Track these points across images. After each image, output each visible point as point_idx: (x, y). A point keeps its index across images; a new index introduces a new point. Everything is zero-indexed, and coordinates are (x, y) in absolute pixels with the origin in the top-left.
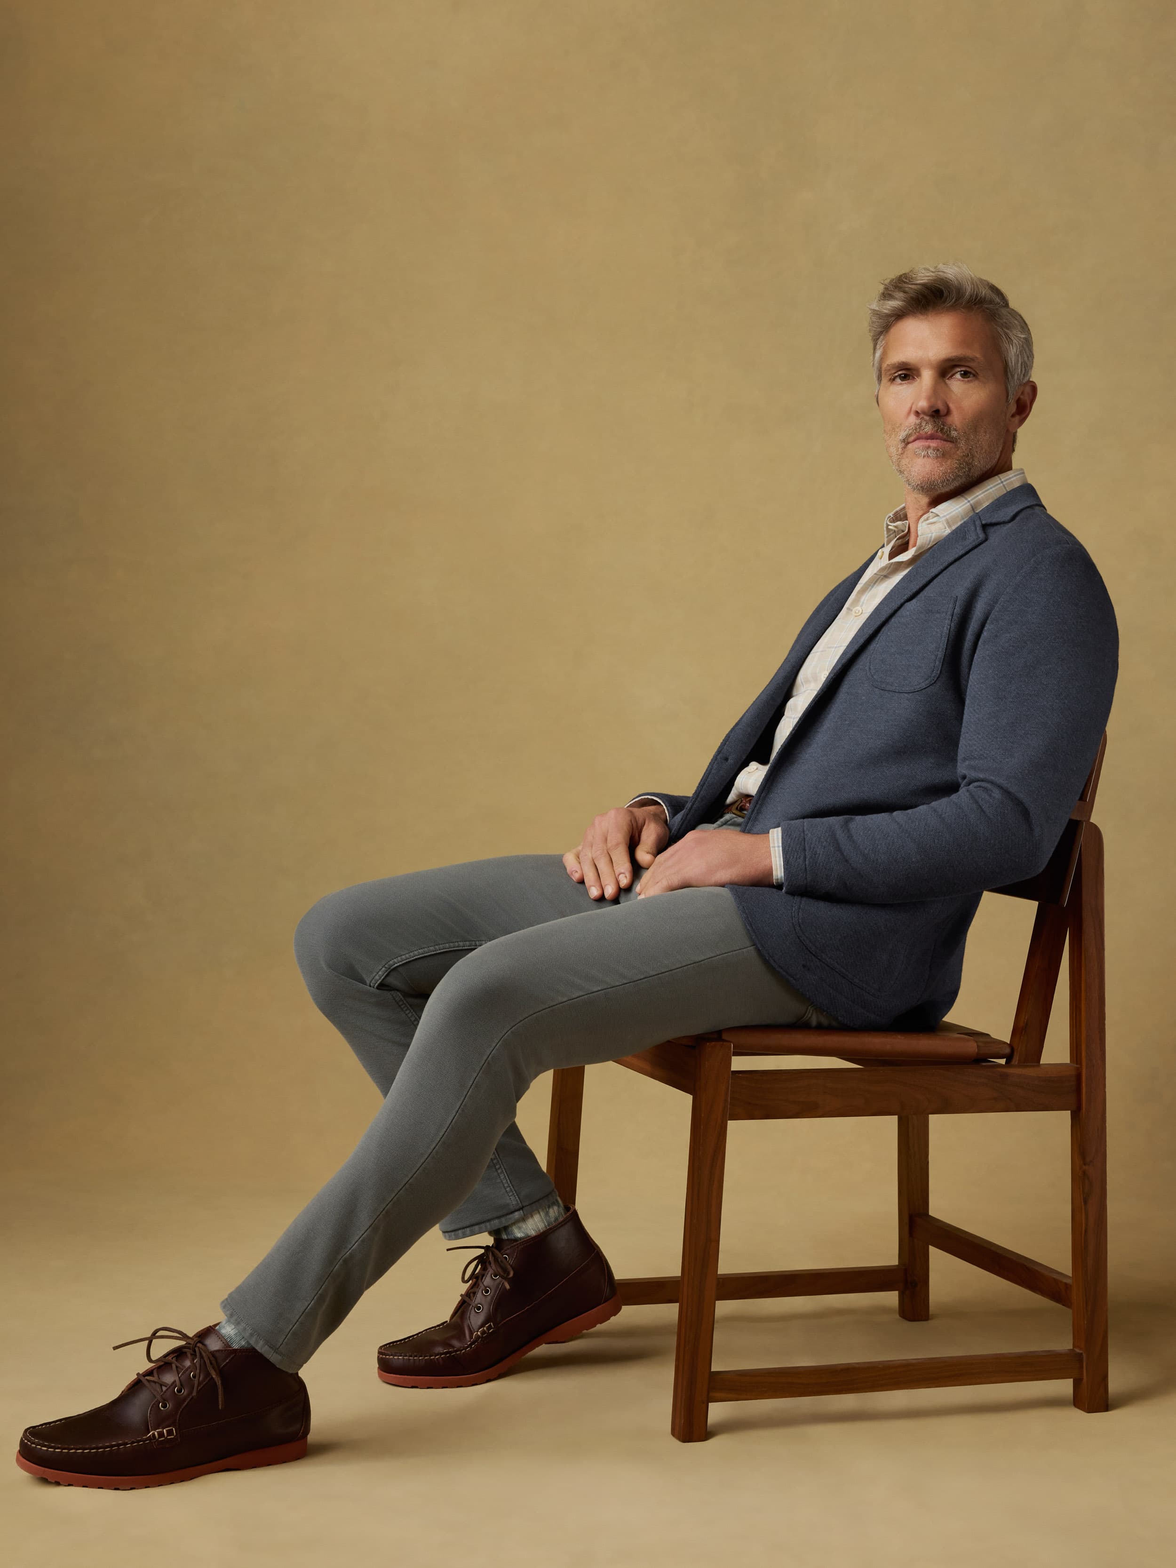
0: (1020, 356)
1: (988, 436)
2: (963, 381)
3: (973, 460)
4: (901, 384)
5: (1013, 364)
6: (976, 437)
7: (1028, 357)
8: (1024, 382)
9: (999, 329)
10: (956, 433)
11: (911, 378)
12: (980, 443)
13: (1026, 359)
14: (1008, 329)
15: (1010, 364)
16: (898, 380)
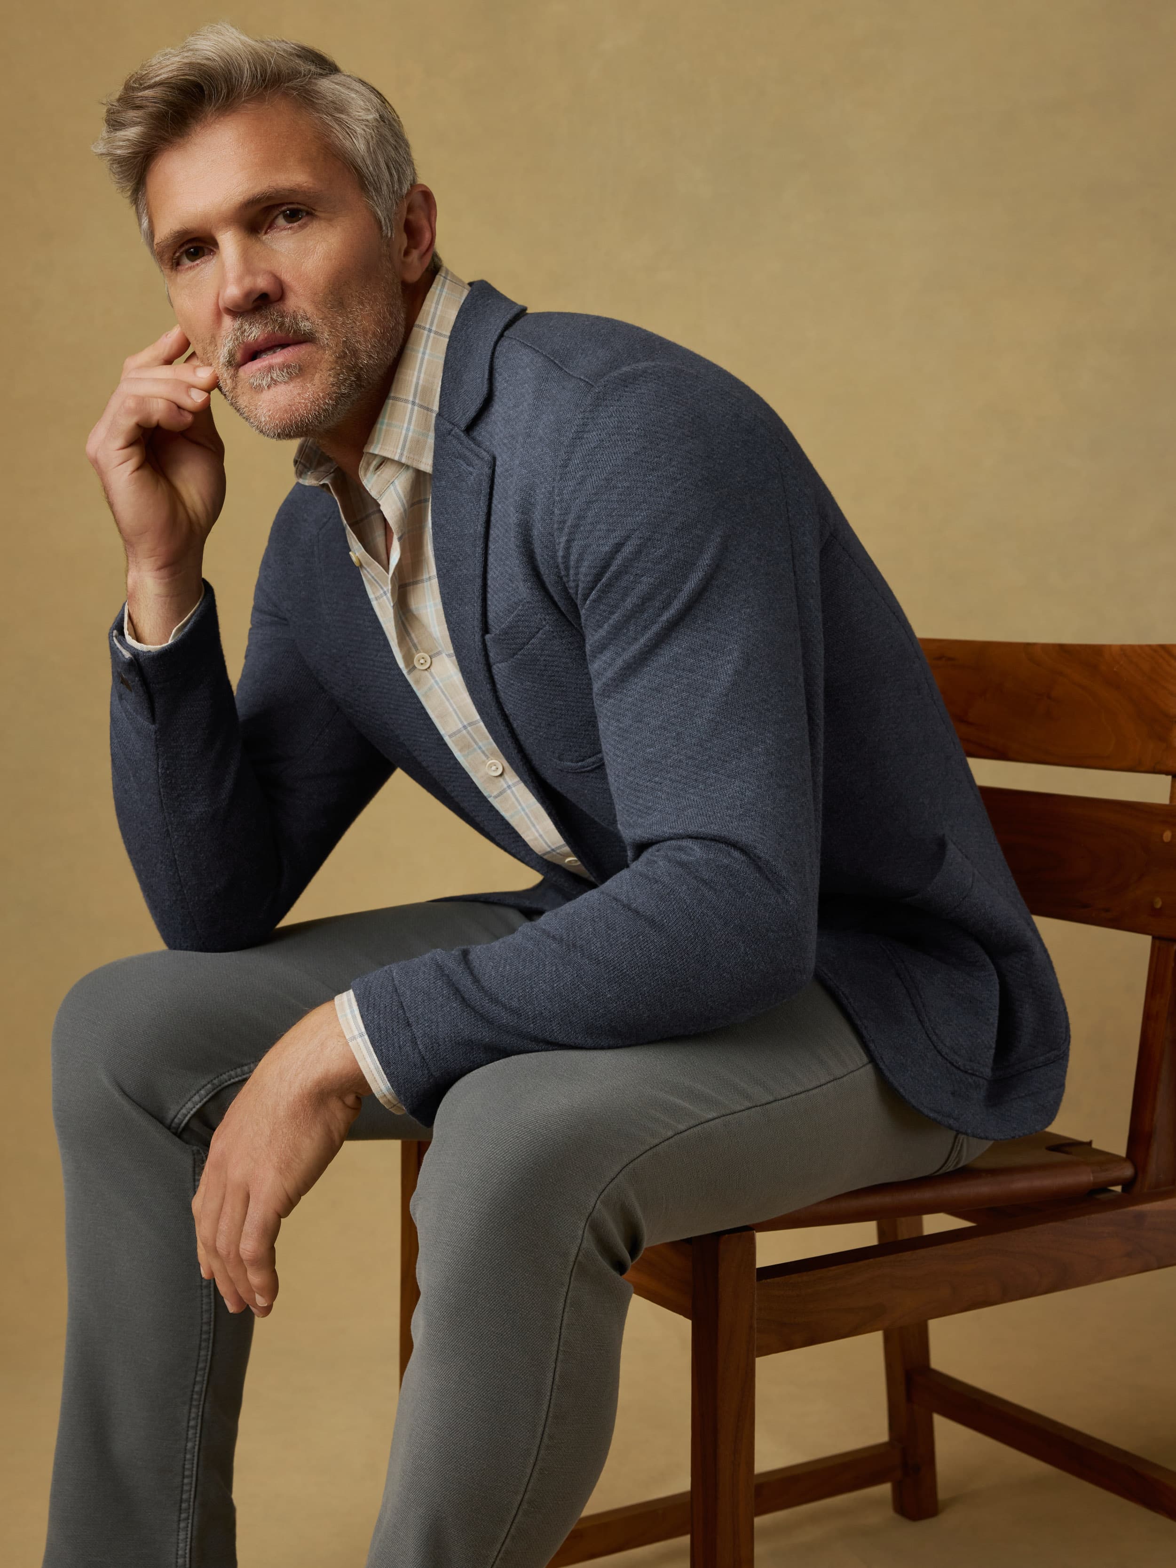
0: (379, 152)
1: (368, 308)
2: (291, 228)
3: (357, 358)
4: (190, 268)
5: (371, 169)
6: (348, 318)
7: (396, 149)
8: (405, 191)
9: (328, 119)
10: (307, 323)
11: (206, 251)
12: (358, 324)
13: (393, 153)
14: (342, 112)
15: (365, 170)
16: (187, 263)
